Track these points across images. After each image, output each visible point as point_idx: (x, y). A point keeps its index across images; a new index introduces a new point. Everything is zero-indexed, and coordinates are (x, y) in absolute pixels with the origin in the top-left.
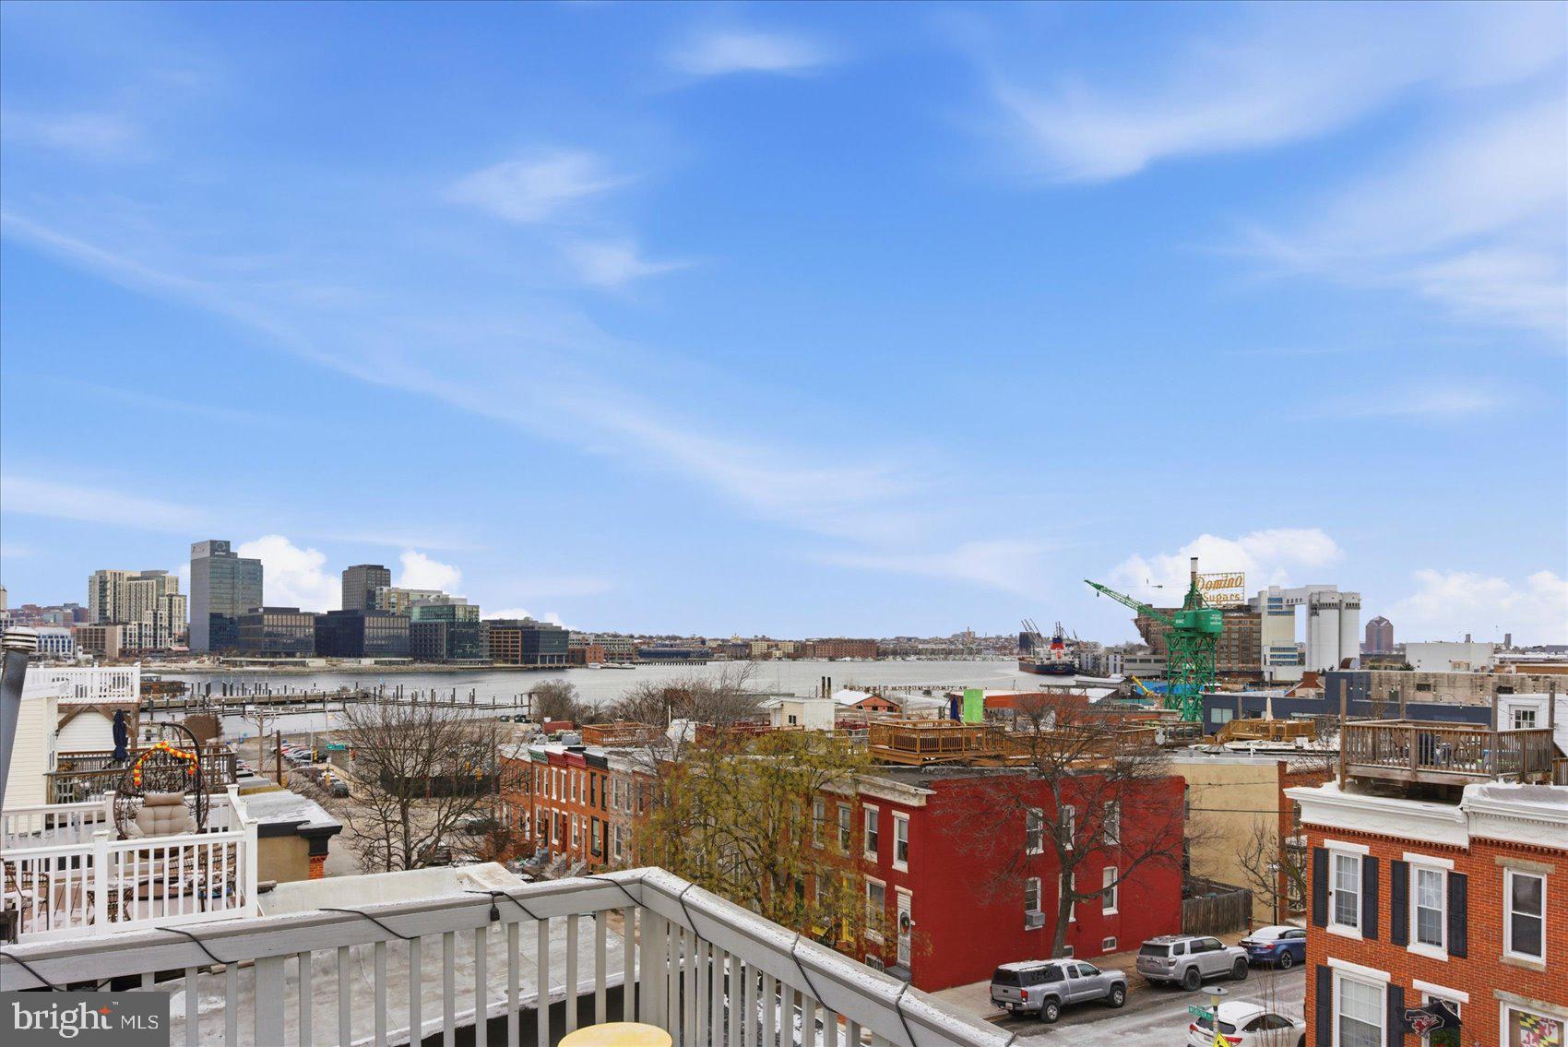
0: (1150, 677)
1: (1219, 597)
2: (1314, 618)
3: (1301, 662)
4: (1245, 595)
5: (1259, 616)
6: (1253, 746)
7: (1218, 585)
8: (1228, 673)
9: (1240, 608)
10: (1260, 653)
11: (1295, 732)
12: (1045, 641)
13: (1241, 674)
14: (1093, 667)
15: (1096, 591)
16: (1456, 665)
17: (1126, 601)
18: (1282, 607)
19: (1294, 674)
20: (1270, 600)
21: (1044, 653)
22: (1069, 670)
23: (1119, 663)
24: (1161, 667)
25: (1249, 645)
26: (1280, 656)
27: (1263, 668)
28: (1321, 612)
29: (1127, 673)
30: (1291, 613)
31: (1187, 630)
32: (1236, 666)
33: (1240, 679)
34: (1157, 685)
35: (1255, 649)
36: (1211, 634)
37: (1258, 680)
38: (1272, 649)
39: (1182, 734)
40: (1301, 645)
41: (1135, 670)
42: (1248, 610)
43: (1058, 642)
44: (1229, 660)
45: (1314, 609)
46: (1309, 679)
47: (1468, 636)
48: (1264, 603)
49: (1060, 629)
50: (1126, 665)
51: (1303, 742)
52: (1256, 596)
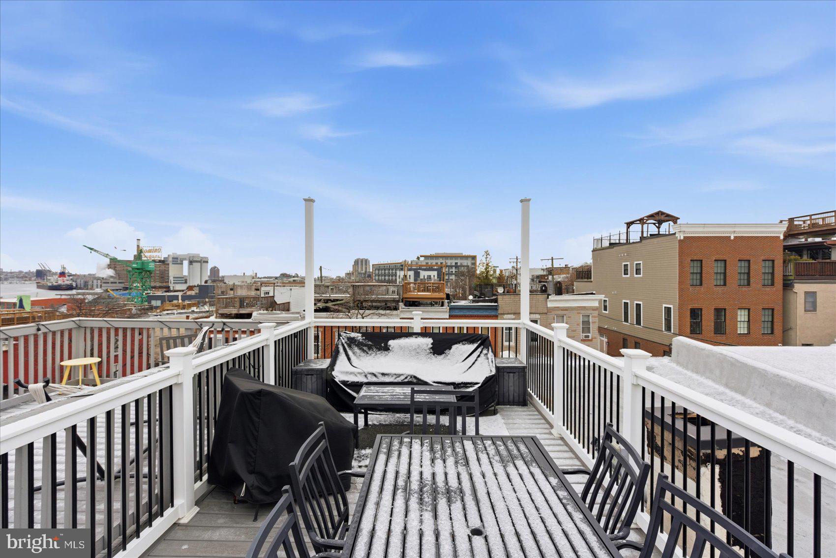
0: (117, 290)
1: (150, 257)
2: (191, 266)
3: (186, 282)
4: (162, 256)
5: (168, 264)
6: (175, 312)
7: (150, 251)
8: (154, 287)
9: (160, 261)
10: (168, 279)
11: (190, 306)
12: (55, 274)
13: (160, 287)
14: (85, 286)
15: (90, 250)
16: (243, 282)
17: (107, 255)
18: (178, 261)
19: (183, 287)
20: (173, 258)
21: (53, 280)
22: (70, 288)
23: (99, 284)
24: (123, 285)
25: (164, 276)
26: (176, 280)
27: (170, 285)
28: (194, 264)
29: (105, 288)
30: (182, 264)
31: (138, 269)
32: (158, 284)
33: (160, 290)
34: (121, 293)
35: (166, 278)
36: (149, 271)
37: (168, 289)
38: (174, 278)
39: (144, 309)
40: (185, 276)
41: (110, 287)
42: (163, 262)
43: (62, 274)
44: (155, 282)
45: (191, 263)
46: (190, 288)
47: (244, 273)
48: (171, 259)
49: (64, 268)
50: (103, 285)
51: (194, 309)
52: (167, 256)
